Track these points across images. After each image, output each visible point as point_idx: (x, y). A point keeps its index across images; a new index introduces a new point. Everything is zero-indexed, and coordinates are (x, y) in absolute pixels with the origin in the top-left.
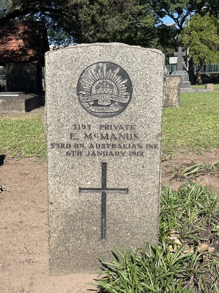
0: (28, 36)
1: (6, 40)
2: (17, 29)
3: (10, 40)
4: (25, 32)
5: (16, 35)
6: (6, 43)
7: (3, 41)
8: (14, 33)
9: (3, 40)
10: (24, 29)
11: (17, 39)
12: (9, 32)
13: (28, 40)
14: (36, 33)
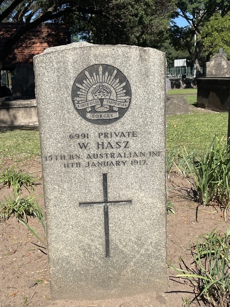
0: (53, 39)
1: (30, 43)
2: (40, 31)
3: (34, 43)
4: (49, 35)
5: (40, 38)
6: (30, 47)
7: (27, 45)
8: (38, 36)
9: (26, 43)
10: (48, 32)
11: (41, 43)
12: (32, 36)
13: (53, 43)
14: (61, 36)
